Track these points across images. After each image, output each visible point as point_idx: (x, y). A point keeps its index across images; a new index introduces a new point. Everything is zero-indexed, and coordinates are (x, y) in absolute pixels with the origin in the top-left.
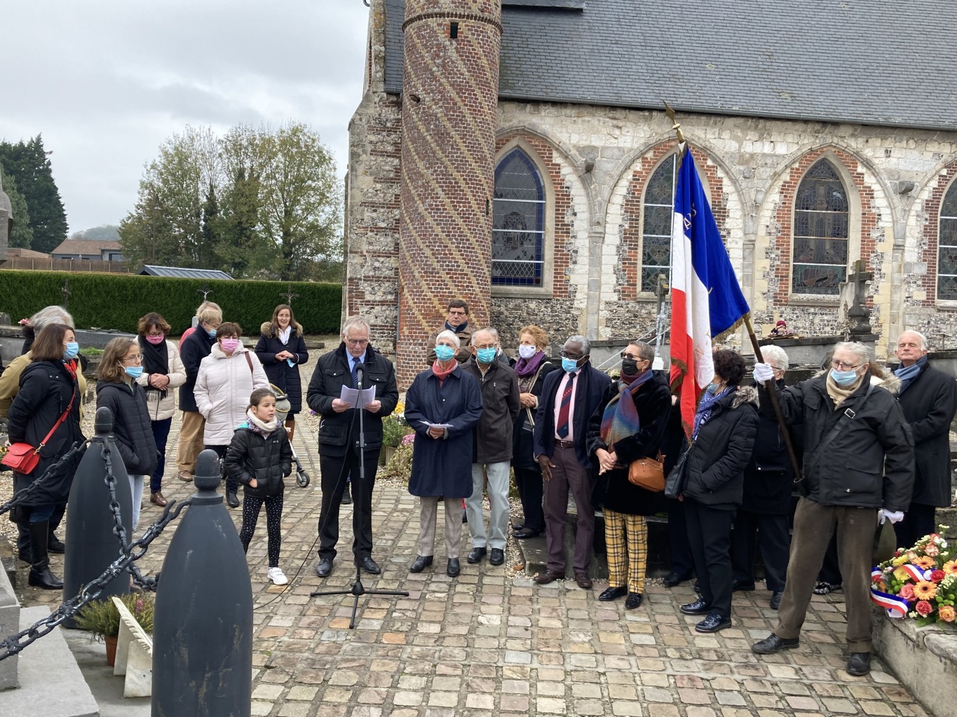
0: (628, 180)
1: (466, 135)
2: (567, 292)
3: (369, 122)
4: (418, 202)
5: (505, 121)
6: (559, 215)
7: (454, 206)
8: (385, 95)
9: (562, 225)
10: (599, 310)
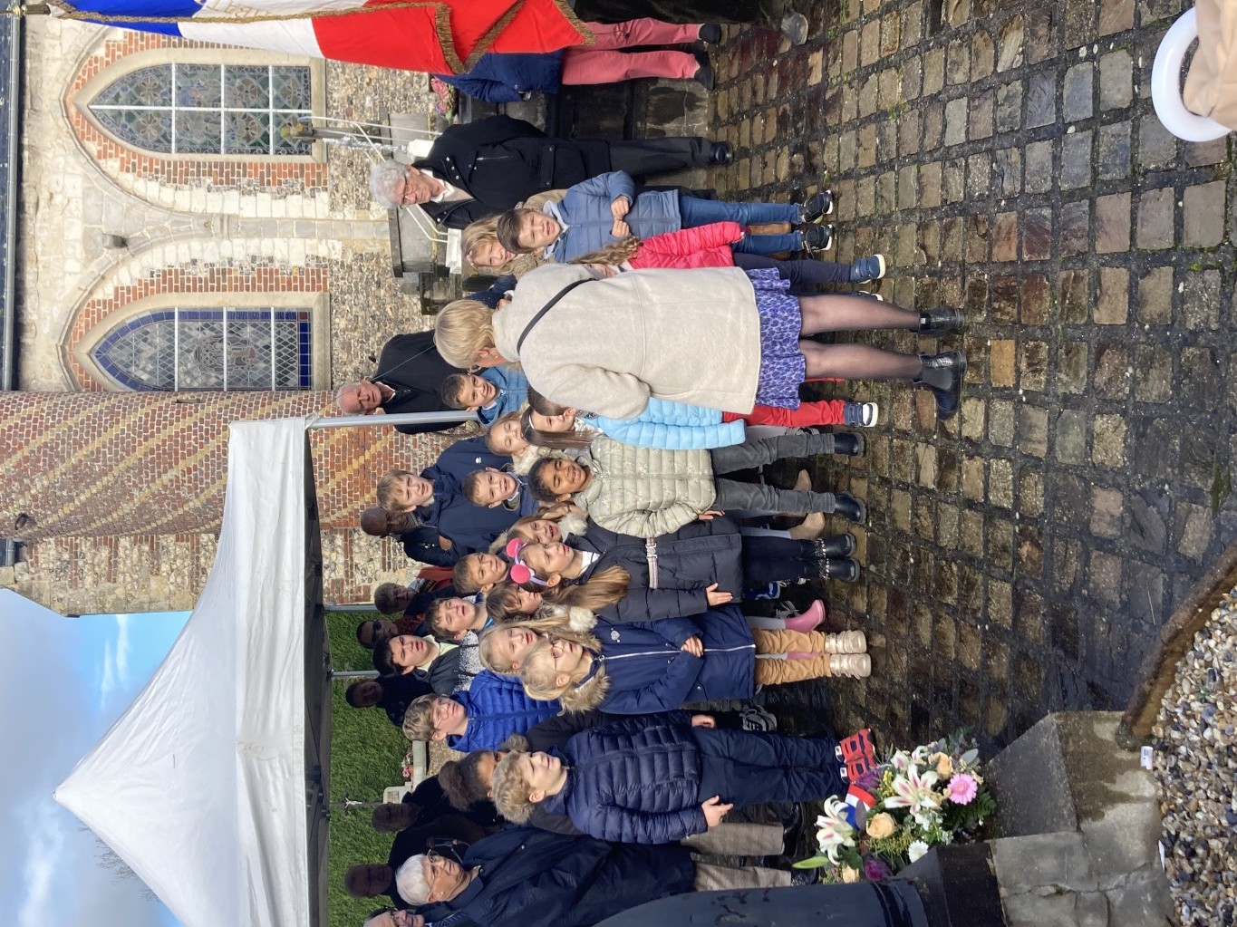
0: (136, 180)
1: (75, 440)
2: (318, 271)
3: (63, 588)
4: (186, 509)
5: (50, 376)
6: (196, 286)
7: (189, 455)
8: (19, 565)
9: (212, 281)
10: (343, 221)
